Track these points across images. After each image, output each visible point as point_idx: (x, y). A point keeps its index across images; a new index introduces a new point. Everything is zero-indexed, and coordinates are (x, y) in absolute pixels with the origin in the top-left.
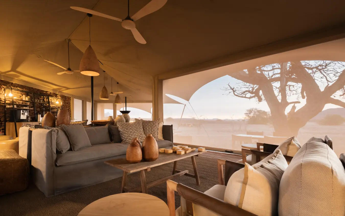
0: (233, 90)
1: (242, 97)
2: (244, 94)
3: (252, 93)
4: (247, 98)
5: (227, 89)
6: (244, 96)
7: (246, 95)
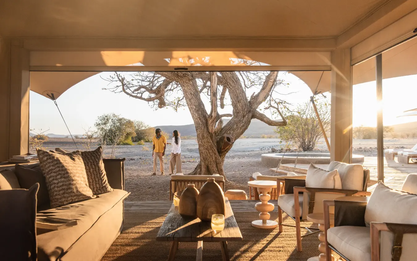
0: (122, 83)
1: (136, 97)
2: (139, 91)
3: (151, 91)
4: (144, 99)
5: (114, 80)
6: (139, 95)
7: (142, 94)
